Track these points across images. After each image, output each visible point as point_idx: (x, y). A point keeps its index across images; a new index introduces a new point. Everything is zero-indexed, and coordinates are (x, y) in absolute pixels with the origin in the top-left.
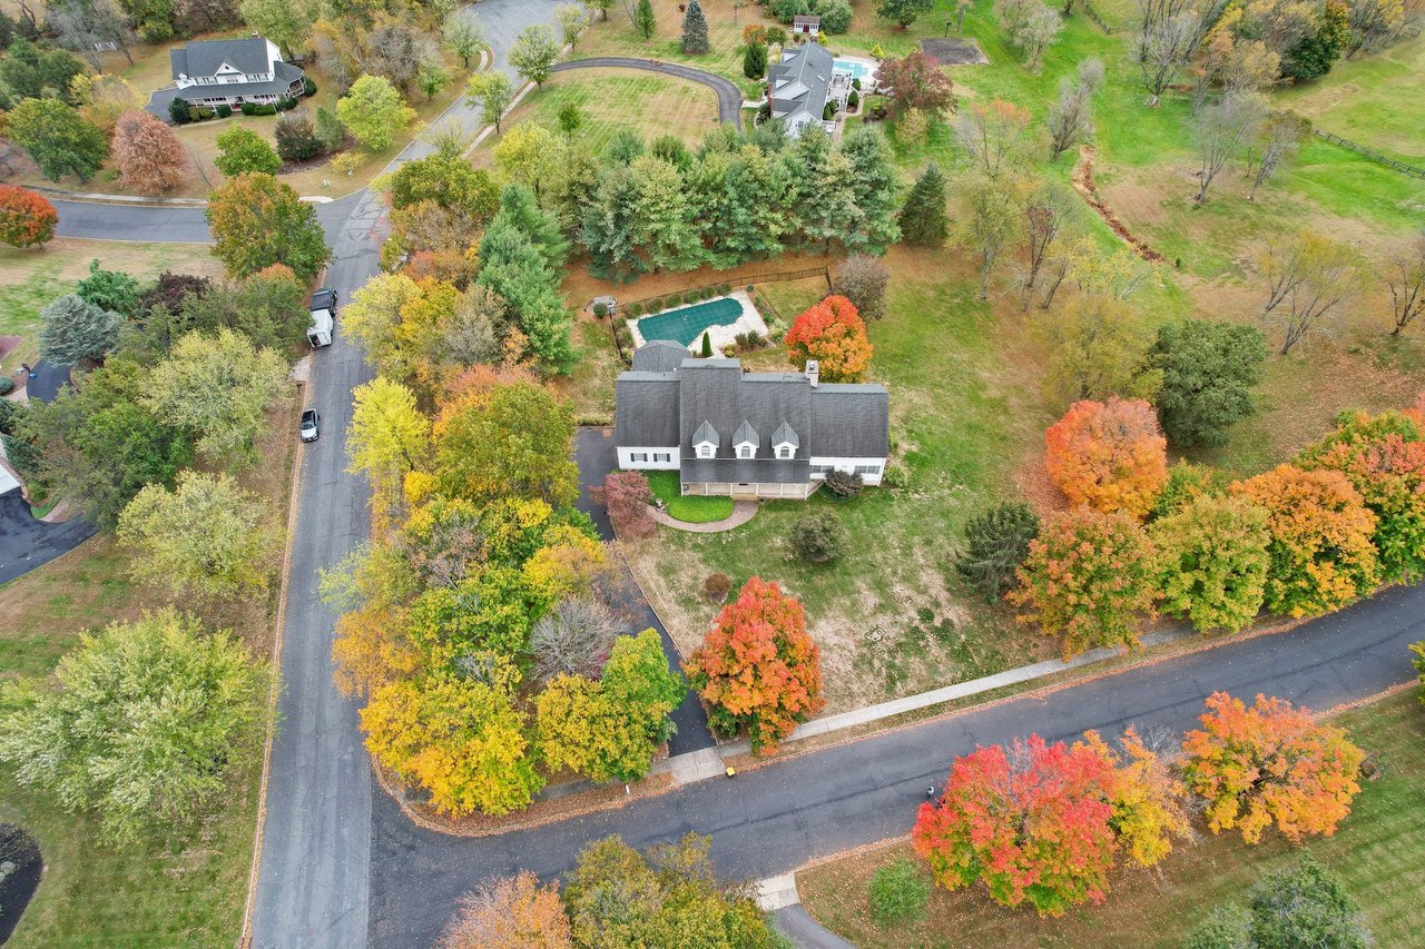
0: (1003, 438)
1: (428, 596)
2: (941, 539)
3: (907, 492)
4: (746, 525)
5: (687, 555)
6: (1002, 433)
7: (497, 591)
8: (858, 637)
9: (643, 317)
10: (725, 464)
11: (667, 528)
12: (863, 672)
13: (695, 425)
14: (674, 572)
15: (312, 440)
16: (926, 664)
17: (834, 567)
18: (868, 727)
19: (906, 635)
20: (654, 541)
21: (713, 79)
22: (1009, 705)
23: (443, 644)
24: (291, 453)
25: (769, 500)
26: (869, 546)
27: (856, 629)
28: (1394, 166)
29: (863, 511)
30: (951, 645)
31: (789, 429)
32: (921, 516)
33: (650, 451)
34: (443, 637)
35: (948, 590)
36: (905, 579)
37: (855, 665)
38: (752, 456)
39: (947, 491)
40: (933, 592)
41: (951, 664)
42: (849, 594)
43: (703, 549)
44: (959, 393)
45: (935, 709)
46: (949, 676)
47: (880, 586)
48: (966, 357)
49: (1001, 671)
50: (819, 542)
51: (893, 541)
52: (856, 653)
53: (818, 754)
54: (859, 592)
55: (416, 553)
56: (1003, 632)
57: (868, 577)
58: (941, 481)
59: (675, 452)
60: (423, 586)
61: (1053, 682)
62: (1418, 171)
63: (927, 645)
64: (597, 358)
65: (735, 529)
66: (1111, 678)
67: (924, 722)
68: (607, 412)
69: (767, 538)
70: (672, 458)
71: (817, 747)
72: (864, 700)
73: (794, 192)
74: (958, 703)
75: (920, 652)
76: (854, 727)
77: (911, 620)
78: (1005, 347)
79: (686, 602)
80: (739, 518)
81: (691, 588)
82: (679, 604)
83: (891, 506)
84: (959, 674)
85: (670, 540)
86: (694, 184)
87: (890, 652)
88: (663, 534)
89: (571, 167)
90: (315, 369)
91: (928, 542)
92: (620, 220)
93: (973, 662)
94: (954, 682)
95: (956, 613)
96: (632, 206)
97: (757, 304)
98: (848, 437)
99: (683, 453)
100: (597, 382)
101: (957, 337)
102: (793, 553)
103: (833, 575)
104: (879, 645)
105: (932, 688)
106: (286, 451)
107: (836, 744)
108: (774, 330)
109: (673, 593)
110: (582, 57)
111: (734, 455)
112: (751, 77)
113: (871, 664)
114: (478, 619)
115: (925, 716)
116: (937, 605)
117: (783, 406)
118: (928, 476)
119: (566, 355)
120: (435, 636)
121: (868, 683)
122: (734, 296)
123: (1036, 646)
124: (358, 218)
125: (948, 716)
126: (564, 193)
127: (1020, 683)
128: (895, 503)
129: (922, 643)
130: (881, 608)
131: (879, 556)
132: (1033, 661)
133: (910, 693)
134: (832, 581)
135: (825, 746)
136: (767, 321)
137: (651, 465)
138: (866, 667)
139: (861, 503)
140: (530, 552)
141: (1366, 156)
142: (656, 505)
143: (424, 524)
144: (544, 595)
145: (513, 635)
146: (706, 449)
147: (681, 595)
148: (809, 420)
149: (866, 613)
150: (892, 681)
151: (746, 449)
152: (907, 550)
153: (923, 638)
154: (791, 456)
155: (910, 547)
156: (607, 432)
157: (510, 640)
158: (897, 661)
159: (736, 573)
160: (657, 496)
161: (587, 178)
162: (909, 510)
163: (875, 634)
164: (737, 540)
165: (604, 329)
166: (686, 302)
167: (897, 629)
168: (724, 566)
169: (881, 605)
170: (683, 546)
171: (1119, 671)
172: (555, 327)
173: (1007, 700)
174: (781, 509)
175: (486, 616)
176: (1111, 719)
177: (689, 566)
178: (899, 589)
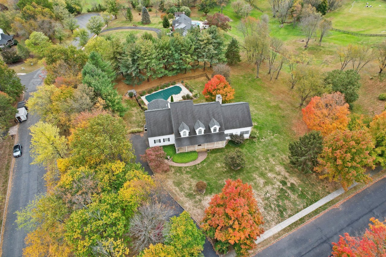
0: (283, 117)
1: (73, 215)
2: (277, 154)
3: (259, 139)
4: (205, 161)
5: (185, 176)
6: (282, 115)
7: (108, 206)
8: (262, 197)
9: (147, 95)
10: (193, 138)
11: (174, 167)
12: (269, 211)
13: (178, 124)
14: (181, 184)
15: (19, 156)
16: (291, 202)
17: (243, 171)
18: (279, 234)
19: (279, 192)
20: (170, 173)
21: (154, 29)
22: (328, 213)
23: (83, 239)
24: (9, 163)
25: (211, 150)
26: (253, 161)
27: (260, 194)
28: (352, 34)
29: (246, 148)
30: (297, 193)
31: (215, 121)
32: (267, 147)
33: (161, 138)
34: (84, 234)
35: (288, 172)
36: (270, 171)
37: (265, 209)
38: (203, 133)
39: (272, 137)
40: (282, 173)
41: (301, 200)
42: (252, 180)
43: (190, 173)
44: (263, 105)
45: (302, 220)
46: (302, 206)
47: (262, 175)
48: (260, 94)
49: (319, 199)
50: (238, 162)
51: (261, 157)
52: (263, 203)
53: (263, 251)
54: (256, 179)
55: (66, 195)
56: (313, 184)
57: (257, 172)
58: (269, 134)
59: (172, 137)
60: (70, 211)
61: (340, 200)
62: (360, 34)
63: (289, 195)
64: (133, 110)
65: (201, 163)
66: (358, 194)
67: (300, 227)
68: (140, 128)
69: (214, 164)
70: (172, 139)
71: (262, 248)
72: (273, 223)
73: (193, 47)
74: (309, 216)
75: (287, 198)
76: (274, 236)
77: (279, 186)
78: (271, 90)
79: (190, 196)
80: (201, 158)
81: (190, 189)
82: (186, 197)
83: (255, 145)
84: (305, 204)
85: (176, 172)
86: (159, 47)
87: (276, 200)
88: (173, 170)
89: (113, 47)
90: (20, 130)
91: (273, 156)
92: (134, 61)
93: (308, 198)
94: (304, 208)
95: (293, 180)
96: (138, 55)
97: (186, 87)
98: (237, 121)
99: (176, 136)
100: (134, 118)
101: (255, 89)
102: (226, 168)
103: (244, 174)
104: (271, 199)
105: (298, 212)
106: (6, 163)
107: (269, 245)
108: (194, 93)
109: (183, 193)
110: (111, 28)
111: (196, 134)
112: (166, 28)
113: (270, 207)
114: (101, 223)
115: (299, 224)
116: (286, 178)
117: (211, 112)
118: (264, 133)
119: (122, 108)
120: (79, 236)
121: (272, 215)
122: (177, 85)
123: (327, 187)
124: (36, 78)
125: (308, 222)
126: (112, 56)
127: (328, 203)
128: (256, 144)
129: (287, 194)
130: (266, 184)
131: (258, 164)
132: (329, 193)
133: (290, 216)
134: (244, 176)
135: (265, 247)
136: (191, 91)
137: (162, 144)
138: (269, 209)
139: (244, 145)
140: (121, 185)
141: (344, 32)
142: (167, 159)
143: (67, 182)
144: (130, 204)
145: (119, 227)
146: (185, 133)
147: (186, 193)
148: (222, 116)
149: (261, 186)
150: (281, 212)
151: (200, 130)
152: (267, 159)
153: (286, 192)
154: (217, 131)
155: (268, 159)
156: (142, 135)
157: (118, 230)
158: (280, 203)
159: (206, 180)
160: (167, 155)
161: (119, 50)
162: (262, 145)
163: (268, 194)
164: (203, 167)
165: (133, 101)
166: (161, 88)
167: (275, 191)
168: (201, 178)
169: (266, 182)
170: (182, 173)
171: (360, 191)
172: (116, 98)
173: (326, 210)
174: (216, 152)
175: (105, 220)
176: (367, 211)
177: (186, 180)
178: (270, 175)
